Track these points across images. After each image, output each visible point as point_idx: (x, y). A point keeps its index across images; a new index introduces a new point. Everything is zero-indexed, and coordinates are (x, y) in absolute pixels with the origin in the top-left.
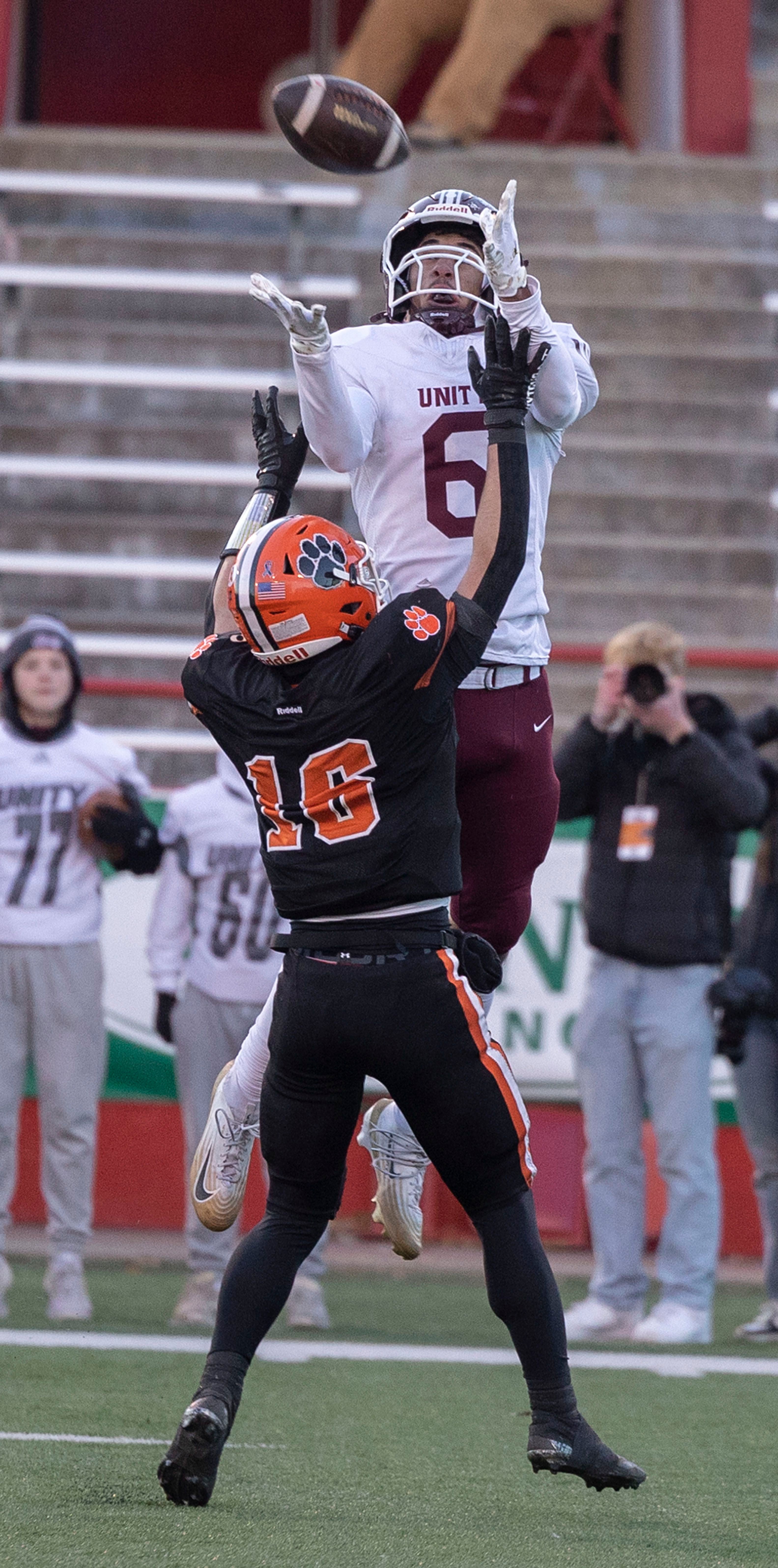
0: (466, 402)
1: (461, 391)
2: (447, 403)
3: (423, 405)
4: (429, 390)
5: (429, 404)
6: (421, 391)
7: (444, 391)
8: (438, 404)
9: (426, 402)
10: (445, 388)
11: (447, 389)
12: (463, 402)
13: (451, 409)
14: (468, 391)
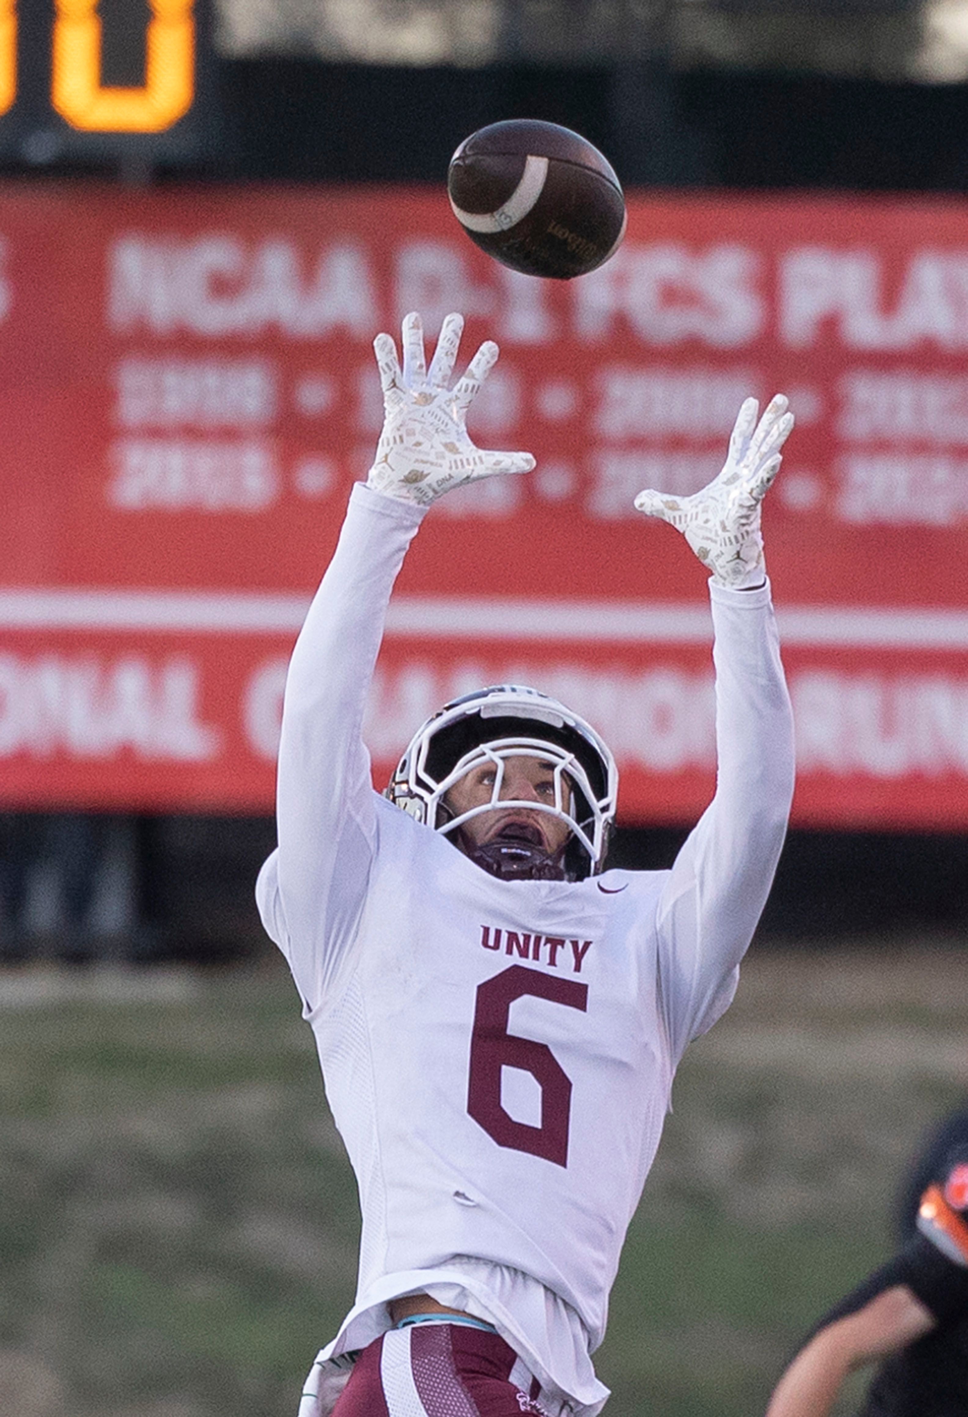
0: (552, 962)
1: (549, 946)
2: (524, 954)
3: (485, 944)
4: (498, 932)
5: (496, 947)
6: (486, 930)
7: (521, 939)
8: (509, 951)
9: (491, 942)
10: (524, 935)
11: (527, 938)
12: (548, 961)
13: (528, 963)
14: (559, 948)
